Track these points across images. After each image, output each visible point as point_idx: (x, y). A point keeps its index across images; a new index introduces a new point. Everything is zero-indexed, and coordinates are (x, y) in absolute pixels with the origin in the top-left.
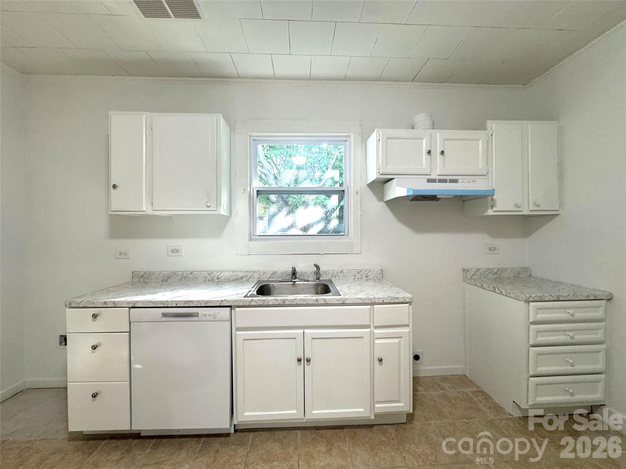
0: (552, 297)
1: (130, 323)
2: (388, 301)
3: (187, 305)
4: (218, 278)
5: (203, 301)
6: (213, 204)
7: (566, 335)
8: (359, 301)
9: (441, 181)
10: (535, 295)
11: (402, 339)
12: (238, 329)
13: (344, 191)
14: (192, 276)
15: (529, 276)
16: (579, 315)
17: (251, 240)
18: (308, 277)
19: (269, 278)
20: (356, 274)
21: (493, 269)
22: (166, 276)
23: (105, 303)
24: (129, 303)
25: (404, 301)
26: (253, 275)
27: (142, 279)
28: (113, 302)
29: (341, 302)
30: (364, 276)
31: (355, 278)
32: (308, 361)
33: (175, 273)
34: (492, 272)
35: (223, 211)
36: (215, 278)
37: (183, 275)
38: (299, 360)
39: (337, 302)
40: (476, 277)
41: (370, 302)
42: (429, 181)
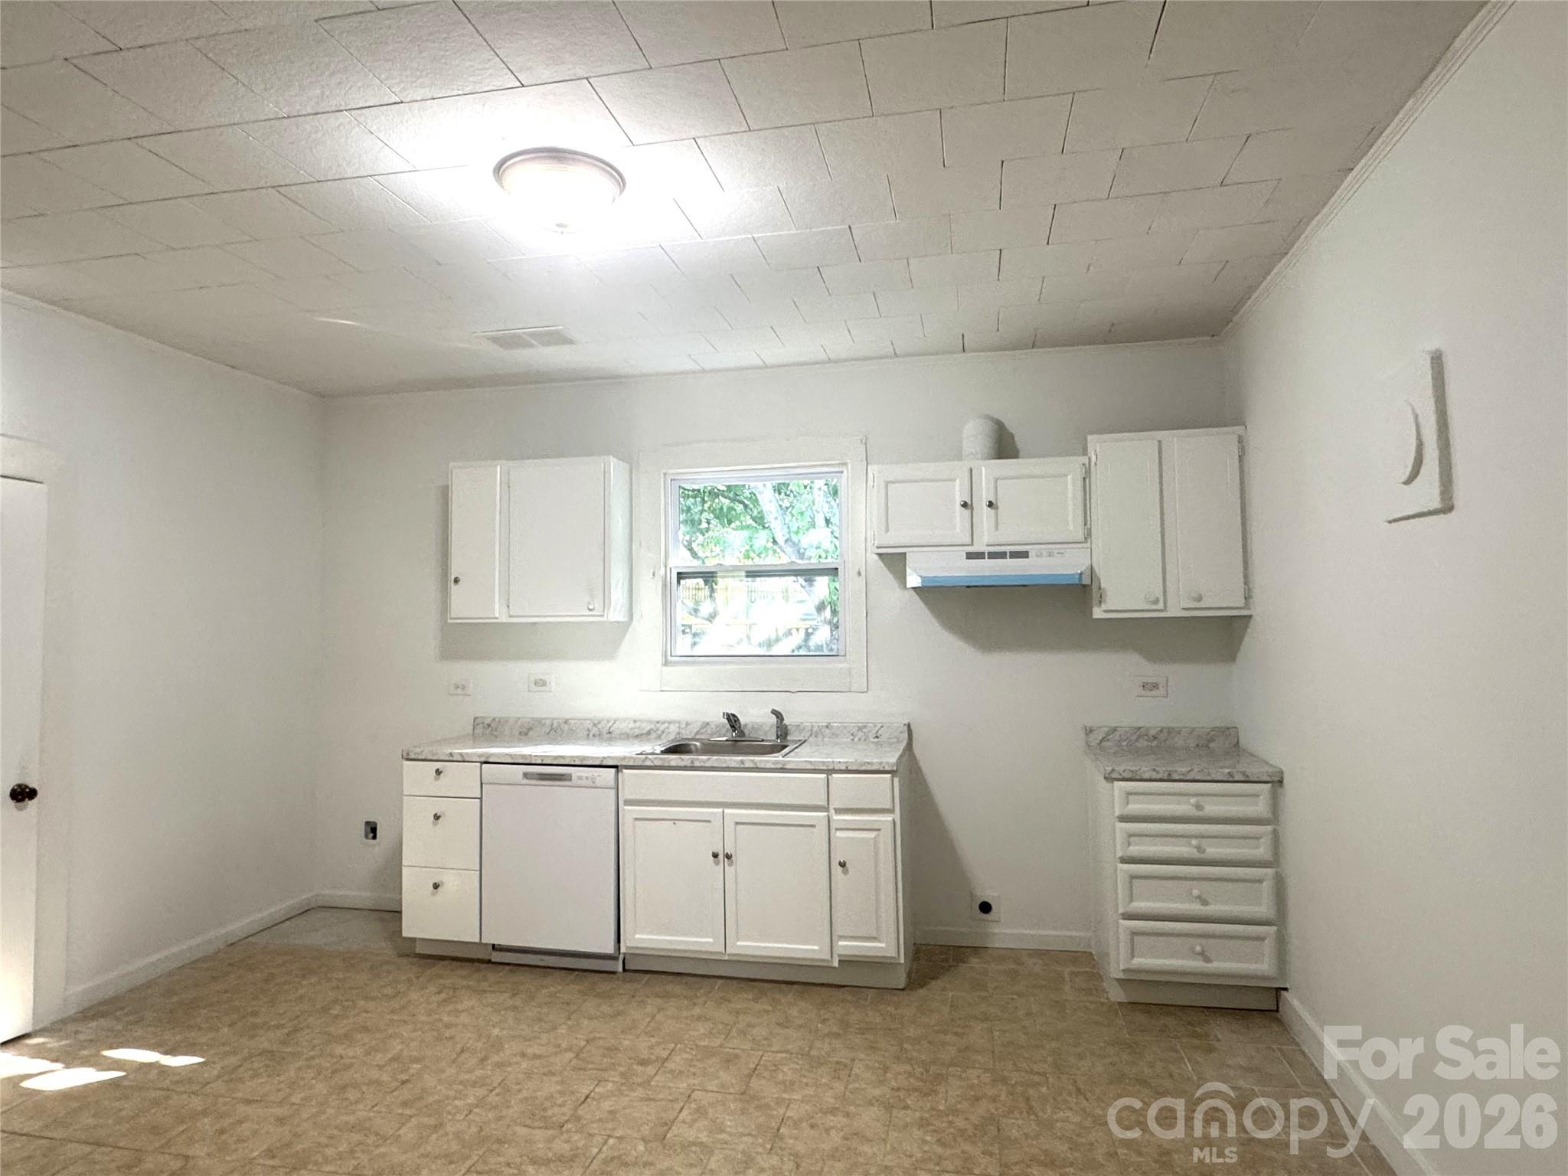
0: (1158, 772)
1: (482, 784)
2: (854, 768)
3: (555, 763)
4: (610, 733)
5: (578, 757)
6: (597, 605)
7: (1190, 845)
8: (809, 767)
9: (993, 555)
10: (1123, 769)
11: (881, 832)
12: (628, 802)
13: (837, 569)
14: (566, 727)
15: (1235, 746)
16: (1212, 809)
17: (666, 663)
18: (766, 733)
19: (697, 734)
20: (855, 730)
21: (1148, 729)
22: (526, 725)
23: (451, 754)
24: (480, 756)
25: (882, 769)
26: (668, 728)
27: (488, 731)
28: (461, 755)
29: (780, 766)
30: (872, 735)
31: (853, 740)
32: (728, 857)
33: (539, 722)
34: (1147, 735)
35: (616, 613)
36: (605, 731)
37: (552, 725)
38: (715, 856)
39: (773, 766)
40: (1110, 744)
41: (824, 768)
42: (970, 556)
